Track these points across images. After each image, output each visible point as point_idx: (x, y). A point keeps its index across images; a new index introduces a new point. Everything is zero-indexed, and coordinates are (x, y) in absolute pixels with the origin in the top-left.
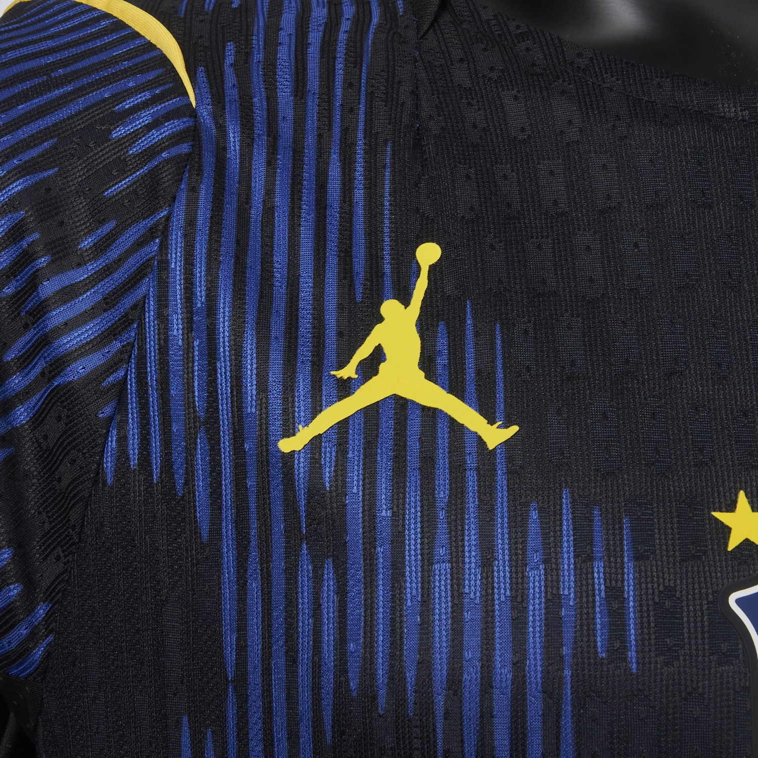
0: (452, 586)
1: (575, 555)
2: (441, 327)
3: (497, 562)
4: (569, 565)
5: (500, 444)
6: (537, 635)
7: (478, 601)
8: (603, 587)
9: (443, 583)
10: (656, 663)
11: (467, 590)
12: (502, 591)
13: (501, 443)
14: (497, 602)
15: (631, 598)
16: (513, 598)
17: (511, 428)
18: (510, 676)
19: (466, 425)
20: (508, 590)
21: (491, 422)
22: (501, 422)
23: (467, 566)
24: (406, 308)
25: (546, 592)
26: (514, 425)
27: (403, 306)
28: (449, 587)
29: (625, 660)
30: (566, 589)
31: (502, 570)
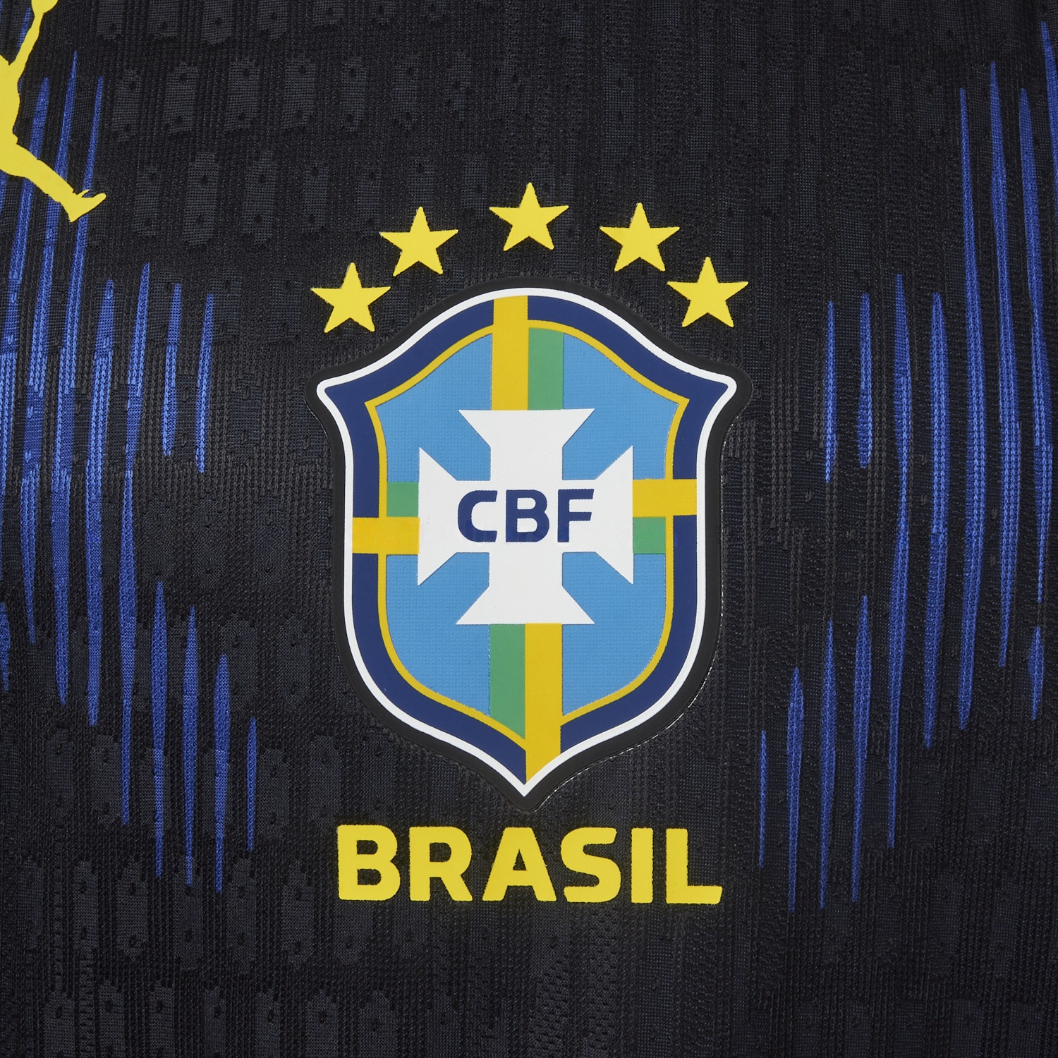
0: (17, 378)
1: (147, 340)
2: (45, 85)
3: (64, 350)
4: (139, 351)
5: (83, 215)
6: (100, 431)
7: (41, 395)
8: (174, 375)
9: (8, 375)
10: (227, 461)
11: (31, 383)
12: (67, 382)
13: (85, 214)
14: (60, 395)
15: (204, 387)
16: (77, 391)
17: (98, 196)
18: (69, 479)
19: (51, 195)
20: (73, 381)
21: (77, 190)
22: (88, 190)
23: (33, 355)
24: (9, 64)
25: (112, 382)
26: (102, 192)
27: (7, 62)
28: (14, 379)
29: (192, 459)
30: (134, 378)
31: (69, 358)
